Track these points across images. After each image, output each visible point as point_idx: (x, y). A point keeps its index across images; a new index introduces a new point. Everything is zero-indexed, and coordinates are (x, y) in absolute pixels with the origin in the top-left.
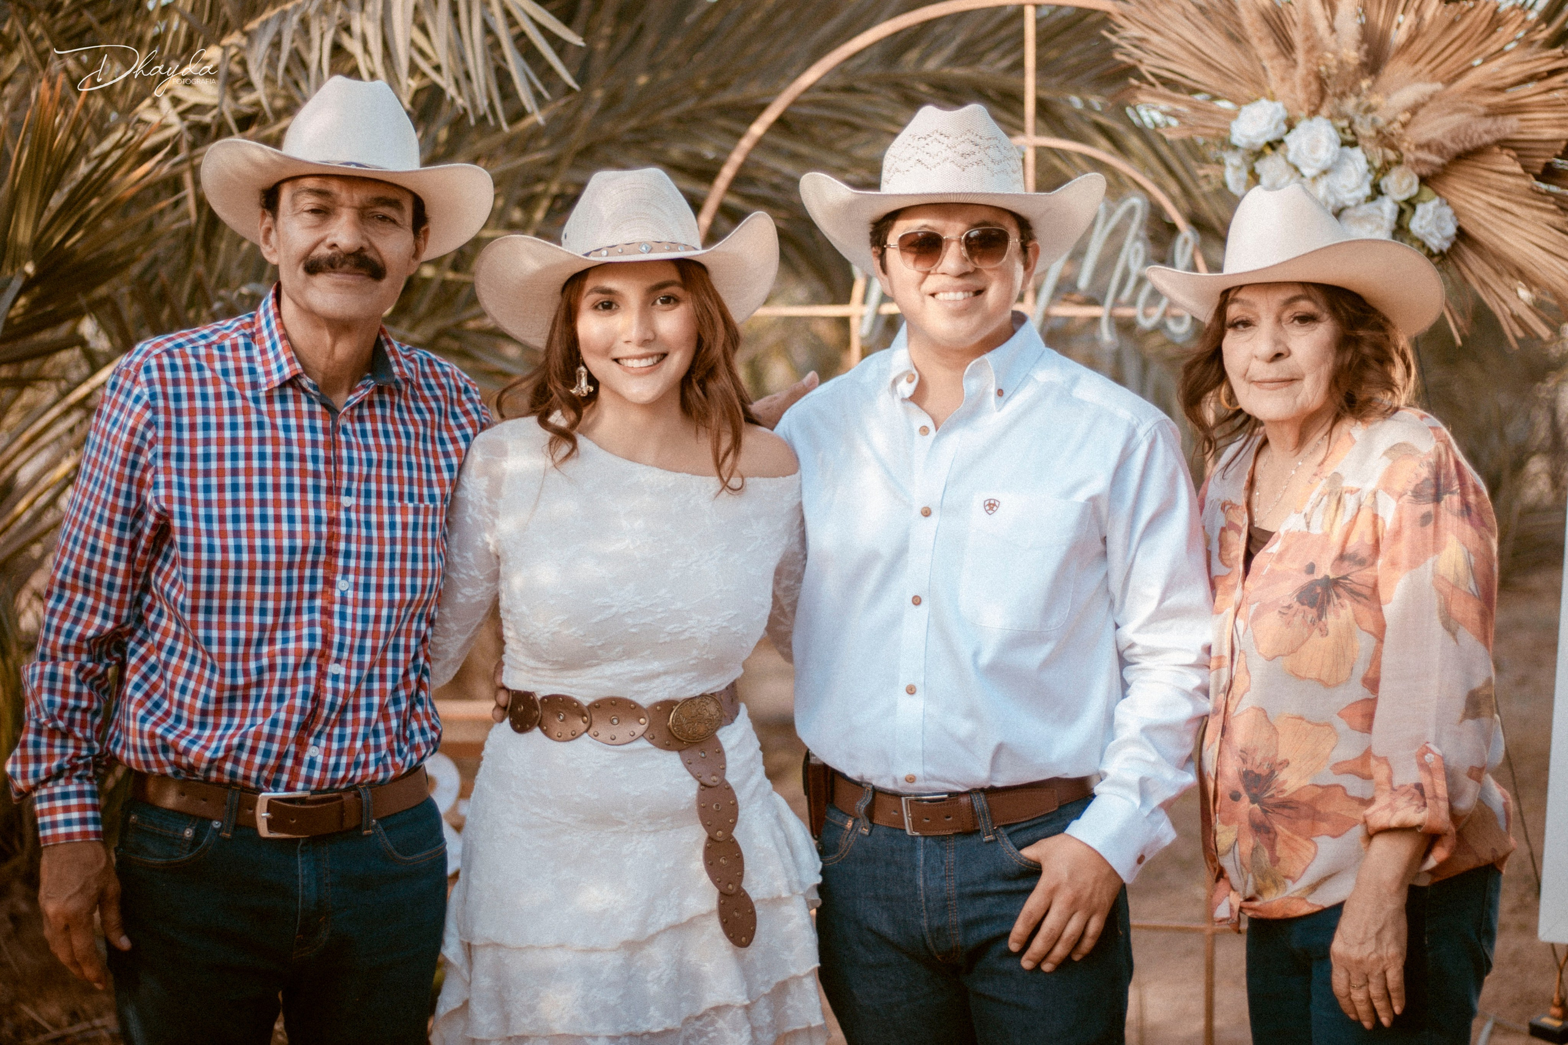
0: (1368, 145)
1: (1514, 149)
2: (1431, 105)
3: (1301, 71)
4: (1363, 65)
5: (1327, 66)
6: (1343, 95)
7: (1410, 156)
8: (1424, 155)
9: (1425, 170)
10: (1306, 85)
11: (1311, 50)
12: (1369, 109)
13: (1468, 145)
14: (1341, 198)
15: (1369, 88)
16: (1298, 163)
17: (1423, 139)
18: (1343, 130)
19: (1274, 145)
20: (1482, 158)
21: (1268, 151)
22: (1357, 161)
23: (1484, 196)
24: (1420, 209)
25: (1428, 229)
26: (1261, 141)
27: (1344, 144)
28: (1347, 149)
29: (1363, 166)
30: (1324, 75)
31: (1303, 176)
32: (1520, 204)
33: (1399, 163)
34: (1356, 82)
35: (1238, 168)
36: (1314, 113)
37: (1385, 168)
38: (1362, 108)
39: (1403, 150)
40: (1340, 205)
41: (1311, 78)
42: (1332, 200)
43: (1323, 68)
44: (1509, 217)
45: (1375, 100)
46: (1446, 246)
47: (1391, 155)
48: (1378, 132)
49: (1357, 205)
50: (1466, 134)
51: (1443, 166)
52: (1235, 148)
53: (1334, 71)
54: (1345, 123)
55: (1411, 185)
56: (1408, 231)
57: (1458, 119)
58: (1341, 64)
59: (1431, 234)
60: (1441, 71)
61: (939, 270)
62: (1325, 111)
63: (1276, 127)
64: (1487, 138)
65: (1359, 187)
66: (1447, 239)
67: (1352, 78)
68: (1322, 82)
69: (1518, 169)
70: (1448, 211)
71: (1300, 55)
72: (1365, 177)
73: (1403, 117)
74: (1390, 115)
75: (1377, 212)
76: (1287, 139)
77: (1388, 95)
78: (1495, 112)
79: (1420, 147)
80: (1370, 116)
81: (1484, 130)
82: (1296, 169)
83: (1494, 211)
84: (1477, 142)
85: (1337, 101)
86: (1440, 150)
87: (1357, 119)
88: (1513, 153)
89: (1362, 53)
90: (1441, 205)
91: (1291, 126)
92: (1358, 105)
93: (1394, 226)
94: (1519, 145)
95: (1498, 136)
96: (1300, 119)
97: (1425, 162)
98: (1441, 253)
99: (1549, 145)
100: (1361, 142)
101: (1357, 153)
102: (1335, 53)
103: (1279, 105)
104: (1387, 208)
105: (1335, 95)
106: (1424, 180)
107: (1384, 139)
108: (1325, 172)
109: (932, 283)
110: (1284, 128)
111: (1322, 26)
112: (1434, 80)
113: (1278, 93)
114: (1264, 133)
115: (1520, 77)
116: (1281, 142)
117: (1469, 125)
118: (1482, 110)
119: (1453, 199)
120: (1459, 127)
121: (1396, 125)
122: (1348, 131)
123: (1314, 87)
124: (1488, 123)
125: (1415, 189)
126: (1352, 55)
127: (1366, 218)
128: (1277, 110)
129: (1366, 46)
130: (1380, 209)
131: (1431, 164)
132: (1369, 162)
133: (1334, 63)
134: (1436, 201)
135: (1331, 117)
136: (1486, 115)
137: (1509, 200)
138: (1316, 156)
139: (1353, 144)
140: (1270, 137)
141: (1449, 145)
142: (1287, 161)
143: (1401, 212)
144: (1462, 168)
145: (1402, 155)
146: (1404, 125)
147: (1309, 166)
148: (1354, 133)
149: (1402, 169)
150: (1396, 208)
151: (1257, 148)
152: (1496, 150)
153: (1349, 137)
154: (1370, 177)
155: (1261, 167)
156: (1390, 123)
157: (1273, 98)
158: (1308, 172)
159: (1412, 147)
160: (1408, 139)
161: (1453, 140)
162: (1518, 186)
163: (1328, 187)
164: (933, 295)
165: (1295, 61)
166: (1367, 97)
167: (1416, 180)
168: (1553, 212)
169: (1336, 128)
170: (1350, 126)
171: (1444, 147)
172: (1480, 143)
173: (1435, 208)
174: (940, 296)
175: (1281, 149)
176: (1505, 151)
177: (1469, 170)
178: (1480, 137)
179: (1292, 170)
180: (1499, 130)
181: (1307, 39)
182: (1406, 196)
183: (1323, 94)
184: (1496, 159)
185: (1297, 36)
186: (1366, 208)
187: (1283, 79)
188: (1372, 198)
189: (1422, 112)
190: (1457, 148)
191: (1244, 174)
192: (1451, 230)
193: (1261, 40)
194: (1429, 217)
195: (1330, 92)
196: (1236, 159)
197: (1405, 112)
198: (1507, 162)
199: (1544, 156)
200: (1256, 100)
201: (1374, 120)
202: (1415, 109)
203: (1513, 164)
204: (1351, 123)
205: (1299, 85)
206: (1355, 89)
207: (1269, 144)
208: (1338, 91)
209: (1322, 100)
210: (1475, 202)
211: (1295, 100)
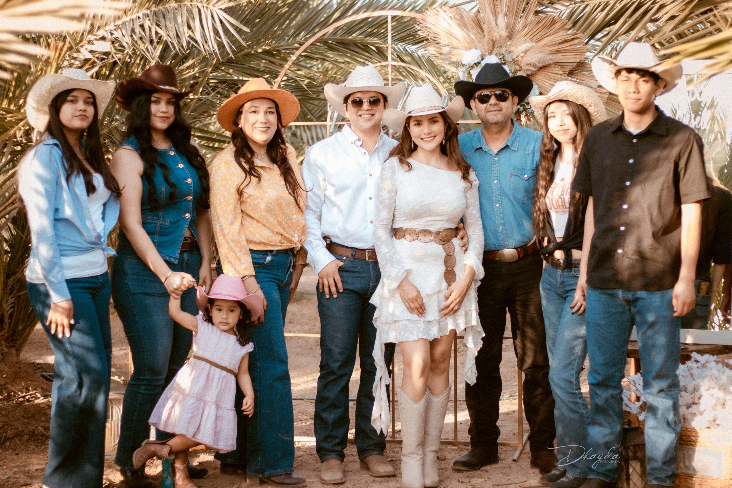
0: (509, 64)
2: (531, 50)
3: (486, 39)
4: (507, 36)
5: (496, 37)
6: (501, 47)
7: (524, 68)
8: (529, 67)
9: (529, 73)
10: (488, 44)
11: (489, 32)
12: (510, 52)
13: (544, 64)
15: (510, 45)
17: (529, 62)
18: (501, 59)
19: (477, 64)
20: (548, 69)
21: (475, 66)
23: (549, 82)
26: (473, 63)
30: (494, 40)
33: (520, 70)
34: (505, 43)
35: (464, 73)
36: (490, 54)
38: (508, 51)
39: (521, 66)
41: (490, 41)
43: (494, 38)
45: (512, 49)
47: (518, 68)
48: (513, 60)
50: (543, 60)
51: (536, 72)
52: (463, 66)
53: (498, 39)
54: (501, 57)
57: (540, 55)
58: (500, 36)
60: (534, 39)
61: (362, 109)
62: (494, 52)
63: (478, 58)
64: (551, 62)
67: (503, 41)
68: (494, 42)
69: (561, 72)
70: (537, 87)
71: (486, 33)
73: (522, 55)
74: (517, 54)
76: (481, 62)
77: (516, 47)
78: (553, 53)
79: (527, 65)
80: (511, 54)
81: (549, 59)
84: (547, 63)
85: (498, 49)
86: (534, 66)
87: (506, 56)
88: (560, 67)
89: (507, 32)
91: (483, 58)
92: (506, 51)
94: (561, 64)
95: (555, 61)
96: (486, 55)
97: (529, 70)
99: (571, 64)
100: (507, 63)
102: (498, 33)
103: (479, 50)
105: (498, 47)
107: (515, 62)
109: (360, 113)
110: (480, 58)
111: (493, 23)
112: (532, 41)
113: (478, 46)
114: (474, 61)
115: (561, 40)
116: (479, 63)
117: (544, 57)
118: (549, 52)
119: (538, 83)
120: (540, 58)
121: (519, 57)
122: (502, 59)
123: (491, 44)
124: (551, 57)
126: (504, 33)
128: (478, 52)
129: (508, 30)
131: (532, 71)
133: (498, 36)
135: (496, 54)
136: (550, 54)
140: (476, 62)
141: (537, 64)
144: (541, 72)
145: (521, 68)
146: (522, 57)
148: (504, 60)
151: (471, 66)
152: (553, 66)
155: (472, 72)
156: (517, 57)
157: (476, 48)
159: (525, 65)
160: (523, 62)
161: (539, 63)
164: (360, 116)
165: (484, 36)
166: (509, 48)
169: (498, 58)
174: (362, 116)
176: (556, 66)
177: (544, 72)
178: (548, 61)
180: (555, 59)
181: (489, 28)
183: (494, 46)
184: (553, 69)
185: (485, 27)
187: (480, 42)
189: (528, 53)
190: (540, 65)
191: (466, 74)
193: (472, 28)
195: (496, 46)
196: (463, 69)
197: (522, 53)
198: (557, 70)
199: (569, 68)
200: (470, 49)
201: (512, 56)
202: (526, 52)
203: (559, 71)
204: (504, 56)
205: (485, 43)
206: (505, 45)
207: (475, 64)
208: (499, 45)
209: (493, 48)
210: (546, 83)
211: (484, 49)
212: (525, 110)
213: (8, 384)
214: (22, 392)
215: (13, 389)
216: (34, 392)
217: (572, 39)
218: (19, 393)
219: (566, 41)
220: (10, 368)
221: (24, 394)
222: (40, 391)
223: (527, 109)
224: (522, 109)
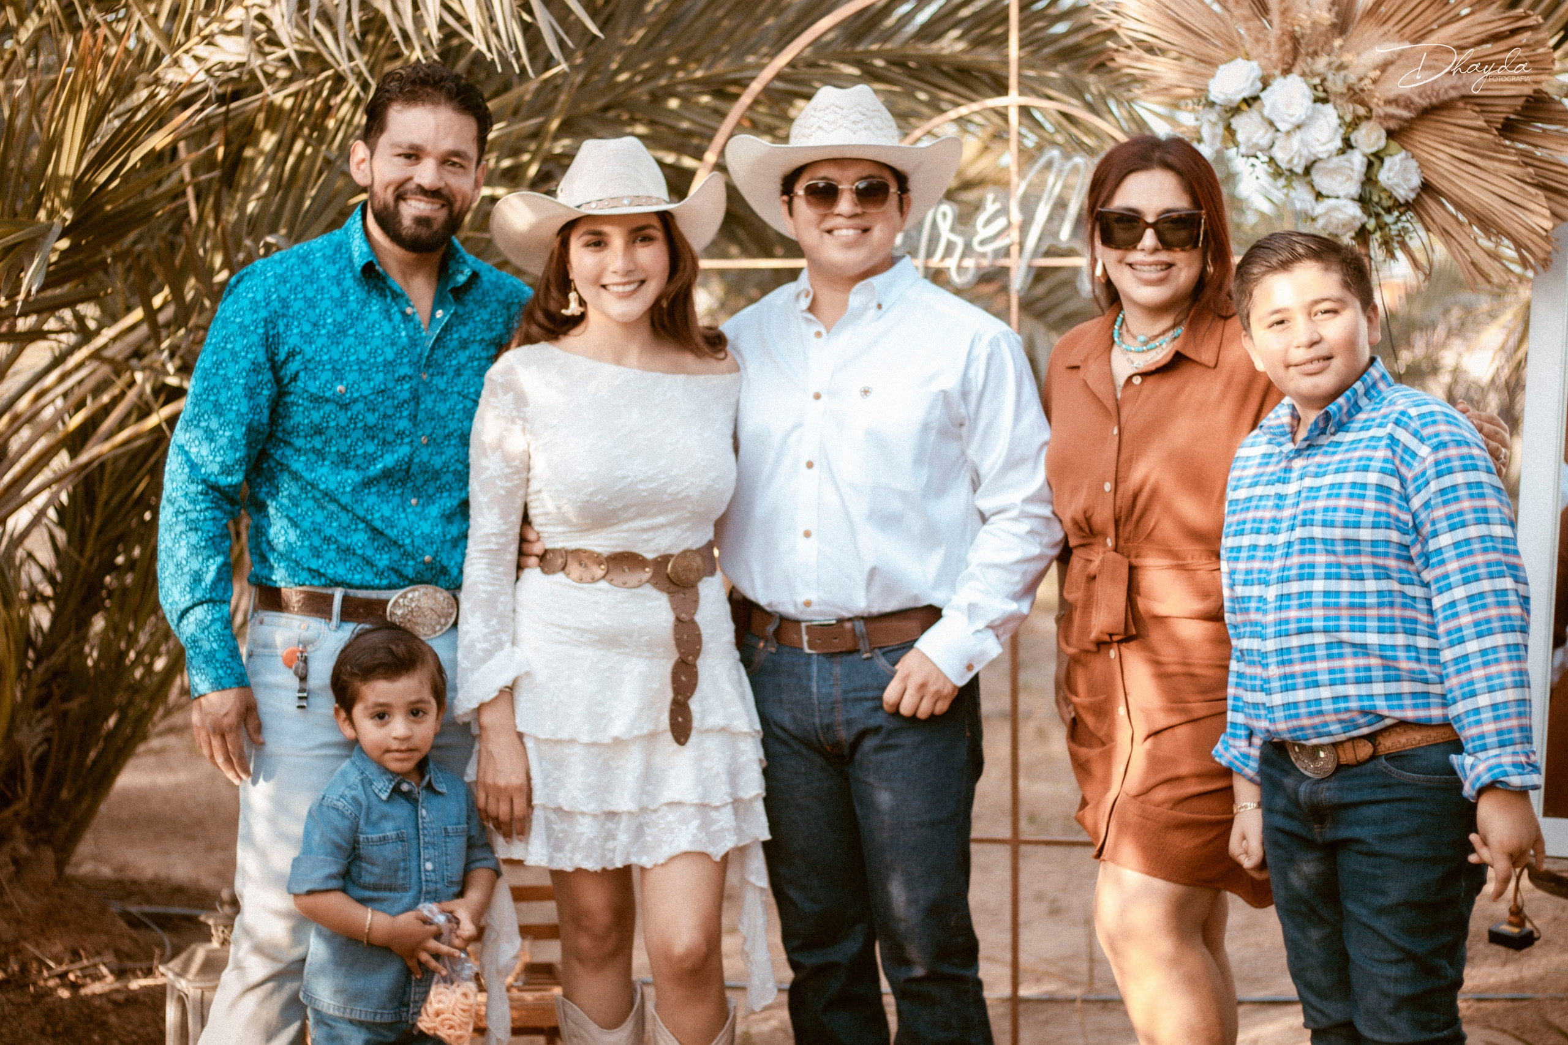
0: (1339, 101)
1: (1478, 105)
2: (1400, 63)
3: (1274, 32)
4: (1334, 25)
5: (1301, 27)
6: (1315, 54)
7: (1379, 111)
8: (1392, 110)
9: (1392, 125)
10: (1281, 44)
11: (1284, 12)
12: (1341, 67)
13: (1434, 100)
14: (1313, 151)
15: (1341, 47)
16: (1273, 118)
17: (1391, 95)
18: (1315, 87)
19: (1251, 101)
20: (1447, 113)
21: (1244, 107)
22: (1330, 116)
23: (1448, 150)
24: (1388, 161)
25: (1396, 180)
26: (1239, 98)
27: (1317, 100)
28: (1319, 105)
29: (1335, 121)
30: (1298, 35)
31: (1277, 130)
32: (1482, 156)
33: (1368, 118)
34: (1328, 42)
35: (1215, 124)
36: (1286, 72)
37: (1355, 123)
38: (1334, 66)
39: (1372, 105)
40: (1313, 158)
41: (1285, 38)
42: (1305, 153)
43: (1297, 28)
44: (1471, 169)
45: (1347, 58)
46: (1412, 196)
47: (1361, 111)
48: (1350, 88)
49: (1329, 157)
50: (1433, 90)
51: (1410, 121)
52: (1212, 104)
53: (1309, 31)
54: (1317, 81)
55: (1379, 138)
56: (1376, 182)
58: (1315, 24)
59: (1398, 185)
60: (1408, 31)
61: (837, 211)
62: (1297, 70)
63: (1253, 84)
64: (1453, 94)
65: (1331, 140)
66: (1413, 190)
67: (1323, 38)
68: (1295, 40)
69: (1482, 124)
70: (1413, 164)
71: (1274, 16)
72: (1336, 131)
73: (1374, 74)
74: (1361, 71)
75: (1347, 164)
76: (1263, 95)
77: (1359, 54)
79: (1388, 102)
80: (1343, 73)
81: (1449, 86)
82: (1271, 123)
83: (1457, 163)
84: (1444, 97)
85: (1309, 60)
86: (1408, 104)
87: (1330, 77)
88: (1477, 109)
89: (1333, 14)
90: (1407, 158)
91: (1265, 84)
92: (1330, 64)
93: (1363, 178)
94: (1480, 101)
95: (1464, 92)
96: (1274, 76)
97: (1392, 117)
98: (1407, 202)
99: (1510, 102)
100: (1332, 98)
101: (1329, 108)
102: (1309, 15)
103: (1254, 64)
104: (1357, 160)
105: (1307, 54)
106: (1391, 134)
107: (1355, 95)
108: (1299, 127)
109: (829, 223)
110: (1259, 85)
112: (1402, 38)
113: (1254, 53)
114: (1240, 92)
115: (1483, 36)
116: (1256, 98)
117: (1437, 82)
119: (1418, 152)
120: (1426, 85)
121: (1367, 81)
122: (1320, 88)
123: (1289, 46)
124: (1454, 80)
125: (1383, 143)
126: (1326, 17)
127: (1337, 170)
128: (1253, 69)
129: (1336, 8)
130: (1349, 161)
131: (1399, 118)
132: (1340, 117)
133: (1308, 23)
134: (1403, 154)
135: (1303, 75)
137: (1472, 153)
138: (1291, 112)
139: (1325, 101)
140: (1246, 94)
141: (1416, 99)
142: (1263, 117)
143: (1370, 165)
144: (1427, 123)
145: (1370, 110)
146: (1375, 82)
147: (1284, 121)
148: (1325, 91)
149: (1372, 123)
150: (1365, 160)
151: (1234, 105)
152: (1461, 104)
153: (1321, 95)
154: (1342, 131)
155: (1236, 123)
156: (1361, 79)
157: (1248, 57)
158: (1283, 127)
159: (1381, 103)
160: (1377, 94)
161: (1420, 96)
162: (1481, 138)
163: (1302, 140)
164: (831, 232)
165: (1270, 22)
166: (1339, 56)
167: (1384, 134)
168: (1515, 163)
169: (1308, 85)
170: (1322, 84)
171: (1412, 103)
172: (1446, 98)
173: (1402, 160)
174: (835, 233)
175: (1256, 105)
176: (1470, 107)
177: (1433, 124)
178: (1446, 91)
179: (1267, 126)
180: (1464, 86)
182: (1374, 149)
183: (1296, 51)
184: (1459, 114)
186: (1336, 161)
187: (1257, 40)
188: (1342, 152)
189: (1391, 69)
190: (1425, 103)
191: (1220, 130)
192: (1416, 181)
194: (1397, 167)
195: (1303, 51)
196: (1213, 116)
197: (1375, 69)
198: (1471, 117)
199: (1504, 111)
200: (1232, 60)
201: (1345, 77)
202: (1384, 66)
203: (1476, 119)
204: (1324, 80)
205: (1273, 42)
206: (1327, 48)
207: (1245, 100)
208: (1311, 50)
209: (1295, 59)
210: (1440, 155)
211: (1269, 59)
212: (1381, 229)
213: (25, 939)
214: (59, 962)
215: (38, 954)
216: (92, 961)
217: (1514, 32)
218: (52, 964)
219: (1496, 38)
220: (34, 897)
221: (64, 968)
222: (109, 957)
223: (1386, 224)
224: (1371, 224)
